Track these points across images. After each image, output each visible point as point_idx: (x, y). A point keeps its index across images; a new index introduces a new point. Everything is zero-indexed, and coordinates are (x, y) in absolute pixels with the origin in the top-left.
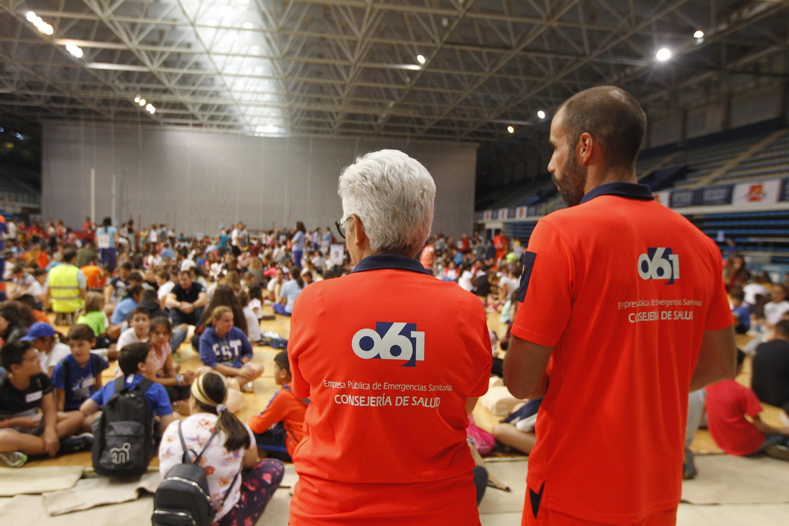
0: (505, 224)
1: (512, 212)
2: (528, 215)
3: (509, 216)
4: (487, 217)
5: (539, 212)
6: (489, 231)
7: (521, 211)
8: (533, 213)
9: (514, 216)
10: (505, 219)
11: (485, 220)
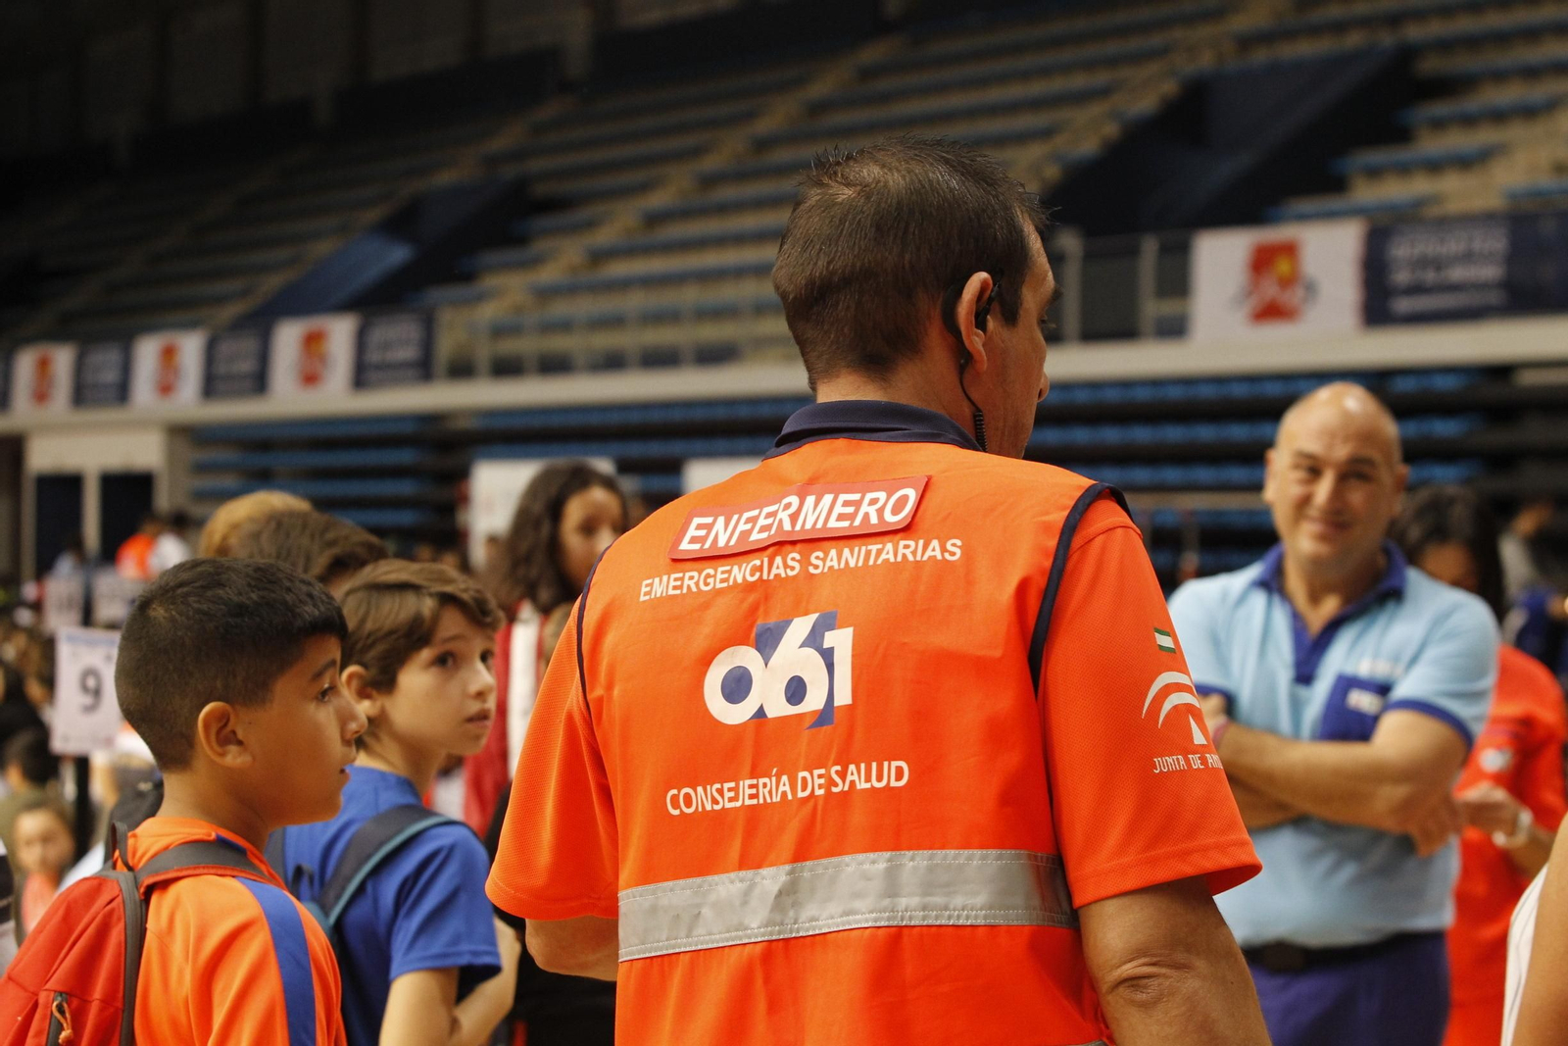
0: (185, 434)
1: (239, 354)
2: (362, 377)
3: (212, 386)
4: (41, 395)
5: (446, 345)
6: (63, 488)
7: (313, 342)
8: (408, 353)
9: (259, 382)
10: (188, 402)
11: (22, 412)
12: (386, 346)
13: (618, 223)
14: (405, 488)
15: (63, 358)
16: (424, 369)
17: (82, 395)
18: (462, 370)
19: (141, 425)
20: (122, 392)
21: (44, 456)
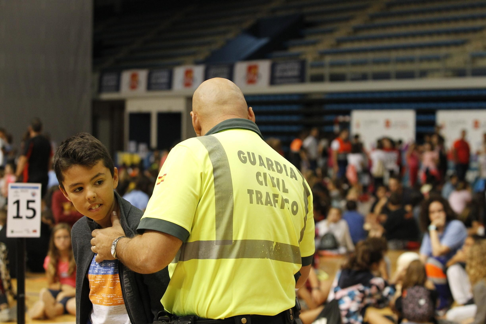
4: (133, 87)
11: (125, 91)
12: (285, 70)
13: (343, 31)
14: (295, 118)
15: (143, 75)
16: (301, 79)
17: (150, 87)
18: (318, 79)
19: (177, 97)
20: (169, 85)
21: (132, 107)
